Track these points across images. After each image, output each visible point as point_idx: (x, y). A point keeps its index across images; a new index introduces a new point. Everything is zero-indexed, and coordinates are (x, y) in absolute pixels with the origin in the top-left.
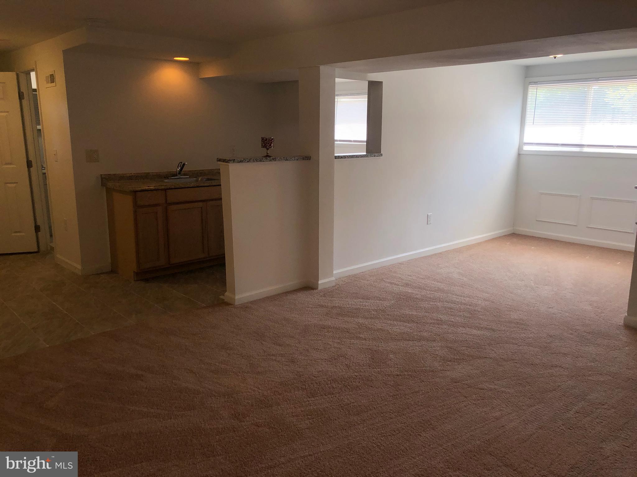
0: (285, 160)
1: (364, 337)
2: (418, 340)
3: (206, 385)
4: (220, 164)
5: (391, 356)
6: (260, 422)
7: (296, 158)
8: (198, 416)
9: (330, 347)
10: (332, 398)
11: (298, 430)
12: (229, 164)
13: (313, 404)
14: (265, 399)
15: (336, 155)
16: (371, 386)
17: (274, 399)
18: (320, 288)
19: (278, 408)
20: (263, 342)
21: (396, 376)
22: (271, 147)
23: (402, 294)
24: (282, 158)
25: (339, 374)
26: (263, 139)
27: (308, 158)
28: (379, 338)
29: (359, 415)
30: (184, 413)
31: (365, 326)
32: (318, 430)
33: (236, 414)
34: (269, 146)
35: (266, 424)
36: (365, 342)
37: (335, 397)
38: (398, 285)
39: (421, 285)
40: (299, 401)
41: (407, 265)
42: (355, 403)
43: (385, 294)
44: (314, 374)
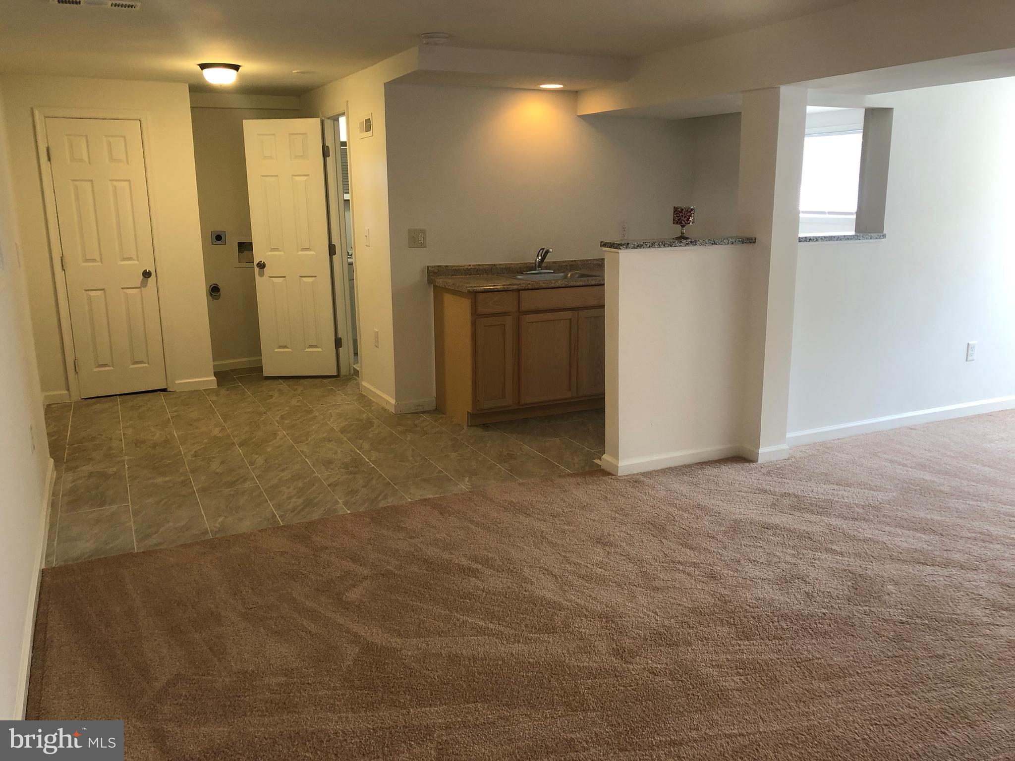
0: (712, 244)
1: (839, 550)
2: (943, 566)
3: (573, 597)
4: (605, 251)
5: (891, 588)
6: (658, 668)
7: (731, 240)
8: (560, 643)
9: (778, 560)
10: (780, 644)
11: (721, 690)
12: (619, 251)
13: (748, 650)
14: (666, 632)
15: (801, 235)
16: (852, 635)
17: (681, 633)
18: (761, 460)
19: (688, 650)
20: (663, 540)
21: (899, 624)
22: (689, 223)
23: (912, 481)
24: (707, 240)
25: (794, 608)
26: (676, 209)
27: (752, 241)
28: (866, 554)
29: (828, 680)
30: (538, 636)
31: (841, 531)
32: (755, 695)
33: (619, 649)
34: (686, 222)
35: (668, 673)
36: (841, 558)
37: (785, 645)
38: (905, 465)
39: (949, 468)
40: (723, 643)
41: (923, 431)
42: (822, 660)
43: (880, 479)
44: (750, 603)
